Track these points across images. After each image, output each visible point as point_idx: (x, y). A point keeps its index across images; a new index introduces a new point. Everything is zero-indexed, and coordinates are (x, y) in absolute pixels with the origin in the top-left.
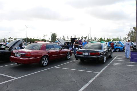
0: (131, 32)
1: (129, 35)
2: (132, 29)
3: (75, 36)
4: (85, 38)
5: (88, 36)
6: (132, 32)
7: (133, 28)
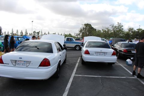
0: (82, 28)
1: (81, 31)
2: (83, 26)
3: (26, 30)
4: (38, 33)
5: (41, 31)
6: (84, 28)
7: (85, 24)
